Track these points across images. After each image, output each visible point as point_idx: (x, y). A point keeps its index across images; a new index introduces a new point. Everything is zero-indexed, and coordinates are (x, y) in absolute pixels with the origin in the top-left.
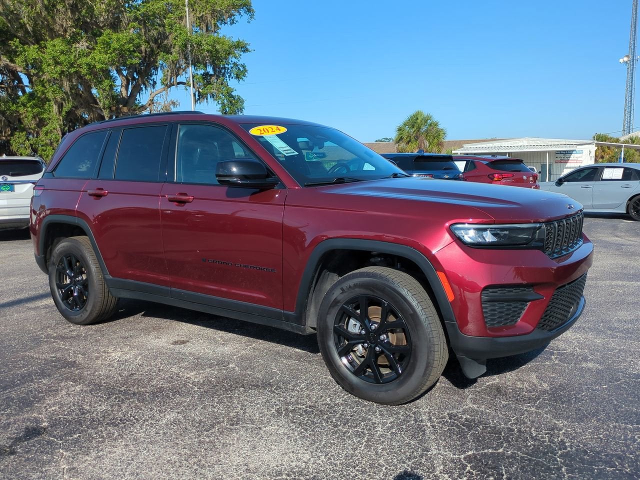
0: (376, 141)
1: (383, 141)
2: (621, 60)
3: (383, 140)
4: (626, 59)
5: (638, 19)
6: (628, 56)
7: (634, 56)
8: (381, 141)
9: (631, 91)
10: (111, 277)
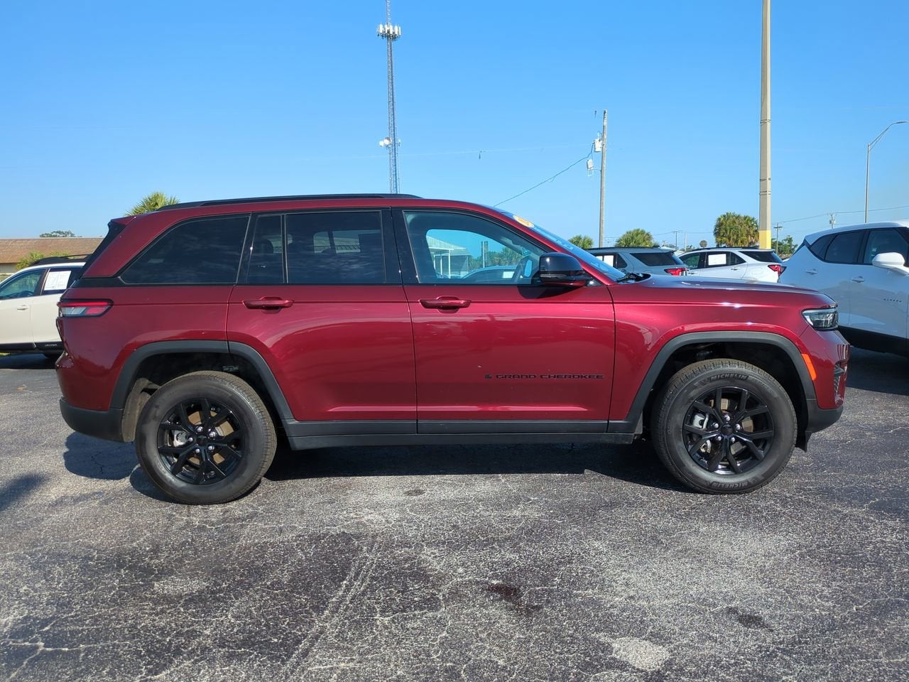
0: (42, 236)
1: (54, 236)
2: (382, 143)
3: (54, 234)
4: (387, 142)
5: (395, 94)
6: (388, 139)
7: (394, 140)
8: (51, 236)
9: (396, 181)
10: (296, 422)
